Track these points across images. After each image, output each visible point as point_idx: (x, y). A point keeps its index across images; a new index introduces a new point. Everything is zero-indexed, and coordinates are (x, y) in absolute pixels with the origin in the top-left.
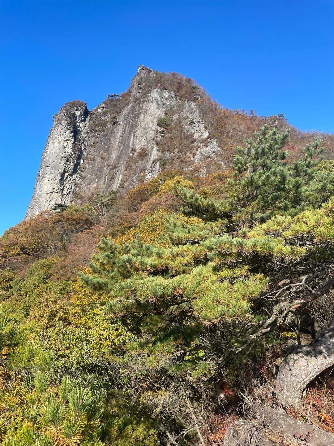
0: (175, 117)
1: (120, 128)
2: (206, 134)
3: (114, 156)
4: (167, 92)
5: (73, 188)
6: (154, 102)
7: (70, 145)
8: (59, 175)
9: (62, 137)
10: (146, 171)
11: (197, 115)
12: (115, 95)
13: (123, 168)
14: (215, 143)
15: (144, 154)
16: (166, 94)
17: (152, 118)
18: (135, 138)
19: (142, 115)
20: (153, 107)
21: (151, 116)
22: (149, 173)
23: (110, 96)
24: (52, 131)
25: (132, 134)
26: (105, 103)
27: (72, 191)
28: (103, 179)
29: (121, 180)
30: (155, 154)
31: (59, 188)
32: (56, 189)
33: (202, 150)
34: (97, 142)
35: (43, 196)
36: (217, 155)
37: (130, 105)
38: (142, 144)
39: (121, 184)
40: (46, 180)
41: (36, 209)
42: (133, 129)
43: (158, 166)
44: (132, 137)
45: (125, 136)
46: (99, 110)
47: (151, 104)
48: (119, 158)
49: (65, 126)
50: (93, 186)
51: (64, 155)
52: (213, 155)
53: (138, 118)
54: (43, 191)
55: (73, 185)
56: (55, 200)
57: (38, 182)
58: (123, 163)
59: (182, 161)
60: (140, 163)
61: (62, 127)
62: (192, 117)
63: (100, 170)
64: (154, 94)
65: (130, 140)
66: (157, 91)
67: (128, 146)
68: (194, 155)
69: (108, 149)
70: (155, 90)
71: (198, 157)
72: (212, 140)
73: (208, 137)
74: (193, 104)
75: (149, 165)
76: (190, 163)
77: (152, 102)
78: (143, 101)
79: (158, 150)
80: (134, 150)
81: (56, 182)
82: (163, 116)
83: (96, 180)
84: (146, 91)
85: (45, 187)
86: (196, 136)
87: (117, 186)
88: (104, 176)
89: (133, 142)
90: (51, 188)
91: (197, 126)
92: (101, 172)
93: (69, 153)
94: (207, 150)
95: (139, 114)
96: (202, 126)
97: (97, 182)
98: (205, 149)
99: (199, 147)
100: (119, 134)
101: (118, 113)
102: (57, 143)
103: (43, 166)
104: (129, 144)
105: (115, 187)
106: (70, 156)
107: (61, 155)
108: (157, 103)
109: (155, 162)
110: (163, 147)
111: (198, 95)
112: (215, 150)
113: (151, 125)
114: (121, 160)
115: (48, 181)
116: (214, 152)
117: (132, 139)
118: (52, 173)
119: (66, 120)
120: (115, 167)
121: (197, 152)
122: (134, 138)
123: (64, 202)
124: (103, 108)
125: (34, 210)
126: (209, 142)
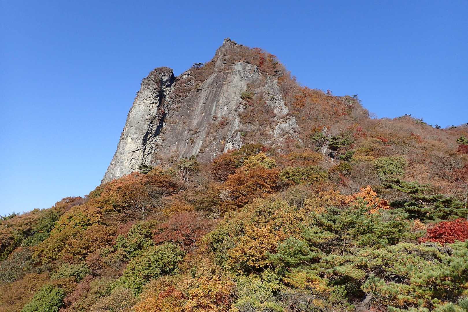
0: (257, 90)
1: (203, 95)
2: (286, 111)
3: (195, 121)
4: (250, 66)
5: (154, 149)
6: (238, 75)
7: (155, 108)
8: (143, 136)
9: (148, 100)
10: (227, 139)
11: (278, 92)
12: (200, 64)
13: (203, 134)
14: (294, 120)
15: (224, 123)
16: (249, 67)
17: (235, 89)
18: (218, 106)
19: (226, 86)
20: (236, 79)
21: (234, 87)
22: (229, 142)
23: (195, 64)
24: (140, 94)
25: (215, 103)
26: (190, 70)
27: (153, 151)
28: (184, 142)
29: (202, 146)
30: (237, 124)
31: (141, 148)
32: (138, 148)
33: (281, 126)
34: (180, 107)
35: (125, 154)
36: (295, 132)
37: (214, 75)
38: (224, 113)
39: (201, 150)
40: (129, 140)
41: (118, 166)
42: (216, 98)
43: (238, 137)
44: (215, 105)
45: (207, 103)
46: (184, 77)
47: (235, 76)
48: (200, 124)
49: (153, 90)
50: (174, 148)
51: (148, 117)
52: (291, 131)
53: (221, 88)
54: (125, 149)
55: (154, 146)
56: (136, 158)
57: (122, 140)
58: (204, 130)
59: (261, 134)
60: (221, 131)
61: (149, 90)
62: (273, 94)
63: (181, 134)
64: (238, 67)
65: (212, 108)
66: (241, 64)
67: (210, 114)
68: (274, 129)
69: (190, 114)
70: (239, 63)
71: (277, 131)
72: (292, 117)
73: (288, 114)
74: (275, 81)
75: (230, 134)
76: (270, 137)
77: (236, 75)
78: (227, 73)
79: (240, 122)
80: (215, 117)
81: (139, 142)
82: (245, 89)
83: (177, 143)
84: (230, 63)
85: (128, 146)
86: (276, 111)
87: (196, 151)
88: (184, 140)
89: (215, 110)
90: (134, 147)
91: (277, 102)
93: (154, 115)
95: (223, 84)
96: (282, 103)
97: (178, 145)
98: (284, 125)
99: (279, 123)
100: (202, 101)
101: (202, 81)
102: (142, 106)
103: (128, 126)
104: (211, 112)
105: (195, 151)
106: (154, 118)
107: (146, 116)
108: (240, 75)
109: (236, 132)
110: (246, 119)
111: (279, 71)
112: (293, 126)
113: (233, 96)
114: (202, 125)
115: (132, 140)
116: (292, 128)
117: (214, 108)
118: (136, 133)
119: (154, 85)
120: (196, 133)
121: (276, 127)
122: (216, 106)
123: (145, 161)
124: (189, 75)
125: (116, 167)
126: (288, 119)
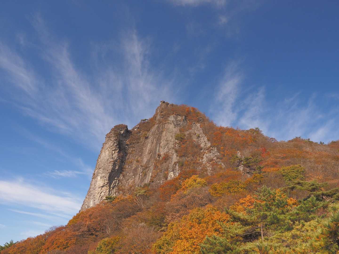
0: (187, 133)
1: (150, 140)
2: (209, 145)
3: (145, 160)
4: (180, 117)
5: (117, 183)
6: (172, 124)
7: (116, 153)
8: (108, 174)
9: (111, 148)
10: (169, 170)
11: (201, 131)
12: (145, 119)
13: (152, 168)
14: (216, 150)
15: (167, 158)
16: (179, 118)
17: (171, 134)
18: (160, 147)
19: (164, 132)
20: (171, 126)
21: (171, 132)
22: (171, 172)
23: (142, 120)
24: (105, 144)
25: (158, 145)
26: (139, 124)
27: (117, 185)
28: (138, 176)
29: (151, 177)
30: (175, 158)
31: (108, 183)
32: (106, 184)
33: (207, 155)
34: (134, 151)
35: (96, 189)
36: (218, 158)
37: (156, 126)
38: (165, 151)
39: (151, 180)
40: (99, 178)
41: (91, 199)
42: (158, 141)
43: (177, 167)
44: (158, 146)
45: (153, 146)
46: (135, 130)
47: (170, 125)
48: (149, 161)
49: (114, 141)
50: (131, 181)
51: (112, 160)
52: (215, 158)
53: (162, 134)
54: (96, 185)
55: (117, 181)
56: (104, 191)
57: (94, 179)
58: (152, 165)
59: (194, 163)
60: (164, 164)
61: (111, 142)
62: (198, 133)
63: (136, 170)
64: (172, 118)
65: (157, 149)
66: (174, 116)
67: (155, 153)
68: (202, 158)
69: (141, 155)
70: (172, 116)
71: (205, 159)
72: (214, 148)
73: (211, 146)
74: (198, 125)
75: (171, 166)
76: (201, 164)
77: (171, 124)
78: (165, 123)
79: (177, 156)
80: (159, 155)
81: (106, 179)
82: (178, 132)
83: (133, 177)
84: (165, 117)
85: (98, 183)
86: (202, 145)
87: (148, 181)
88: (138, 173)
89: (159, 150)
90: (102, 183)
91: (202, 139)
92: (136, 171)
93: (116, 159)
94: (211, 155)
95: (162, 131)
96: (206, 139)
97: (134, 178)
98: (209, 154)
99: (205, 153)
100: (149, 145)
101: (148, 131)
102: (107, 153)
103: (97, 168)
104: (156, 151)
106: (116, 161)
107: (110, 160)
108: (174, 123)
109: (175, 163)
110: (182, 153)
111: (201, 118)
112: (216, 154)
113: (171, 138)
114: (150, 162)
115: (101, 178)
116: (216, 156)
117: (158, 148)
118: (103, 173)
119: (114, 137)
120: (146, 168)
121: (204, 156)
122: (159, 147)
123: (110, 193)
124: (138, 128)
125: (90, 200)
126: (211, 150)
